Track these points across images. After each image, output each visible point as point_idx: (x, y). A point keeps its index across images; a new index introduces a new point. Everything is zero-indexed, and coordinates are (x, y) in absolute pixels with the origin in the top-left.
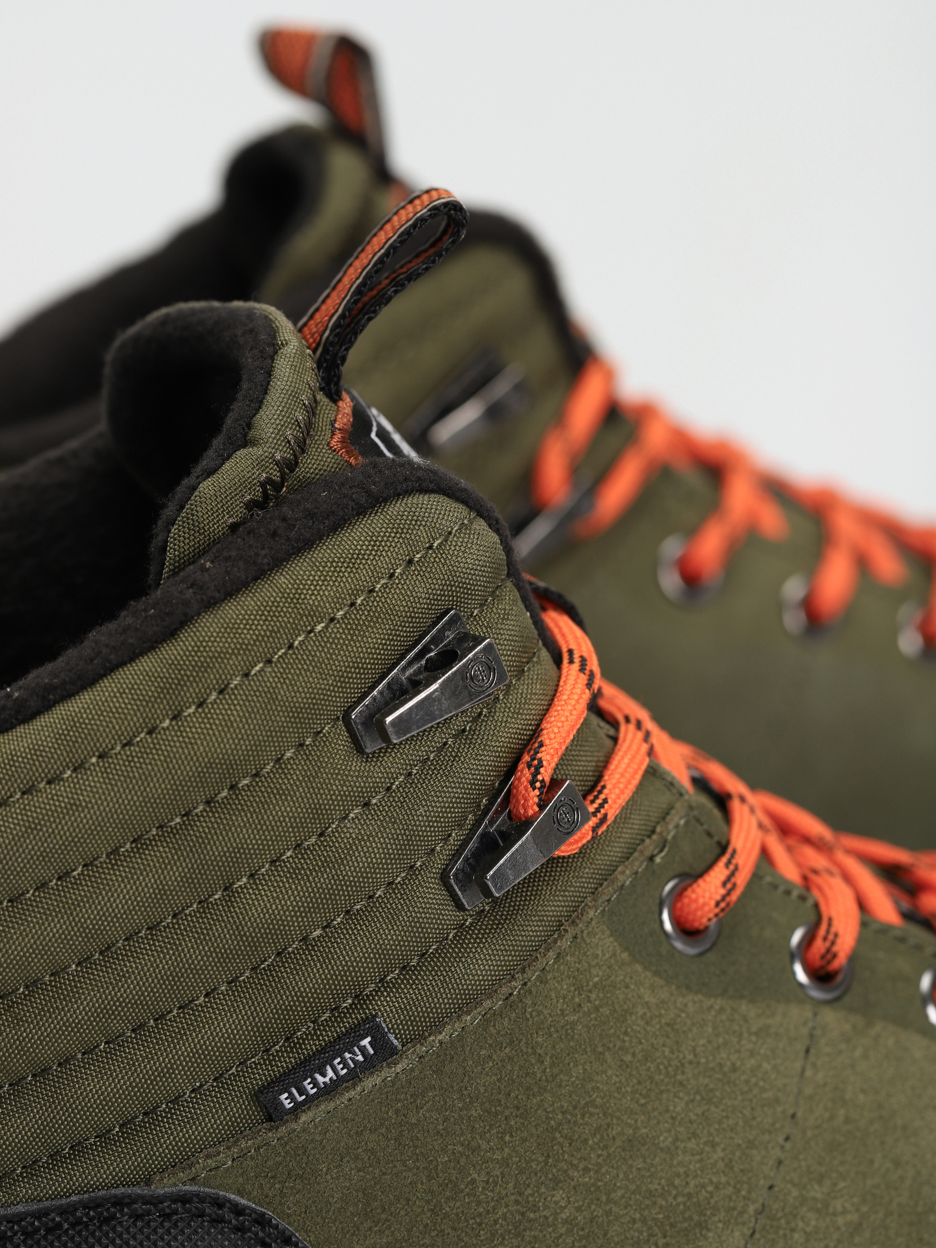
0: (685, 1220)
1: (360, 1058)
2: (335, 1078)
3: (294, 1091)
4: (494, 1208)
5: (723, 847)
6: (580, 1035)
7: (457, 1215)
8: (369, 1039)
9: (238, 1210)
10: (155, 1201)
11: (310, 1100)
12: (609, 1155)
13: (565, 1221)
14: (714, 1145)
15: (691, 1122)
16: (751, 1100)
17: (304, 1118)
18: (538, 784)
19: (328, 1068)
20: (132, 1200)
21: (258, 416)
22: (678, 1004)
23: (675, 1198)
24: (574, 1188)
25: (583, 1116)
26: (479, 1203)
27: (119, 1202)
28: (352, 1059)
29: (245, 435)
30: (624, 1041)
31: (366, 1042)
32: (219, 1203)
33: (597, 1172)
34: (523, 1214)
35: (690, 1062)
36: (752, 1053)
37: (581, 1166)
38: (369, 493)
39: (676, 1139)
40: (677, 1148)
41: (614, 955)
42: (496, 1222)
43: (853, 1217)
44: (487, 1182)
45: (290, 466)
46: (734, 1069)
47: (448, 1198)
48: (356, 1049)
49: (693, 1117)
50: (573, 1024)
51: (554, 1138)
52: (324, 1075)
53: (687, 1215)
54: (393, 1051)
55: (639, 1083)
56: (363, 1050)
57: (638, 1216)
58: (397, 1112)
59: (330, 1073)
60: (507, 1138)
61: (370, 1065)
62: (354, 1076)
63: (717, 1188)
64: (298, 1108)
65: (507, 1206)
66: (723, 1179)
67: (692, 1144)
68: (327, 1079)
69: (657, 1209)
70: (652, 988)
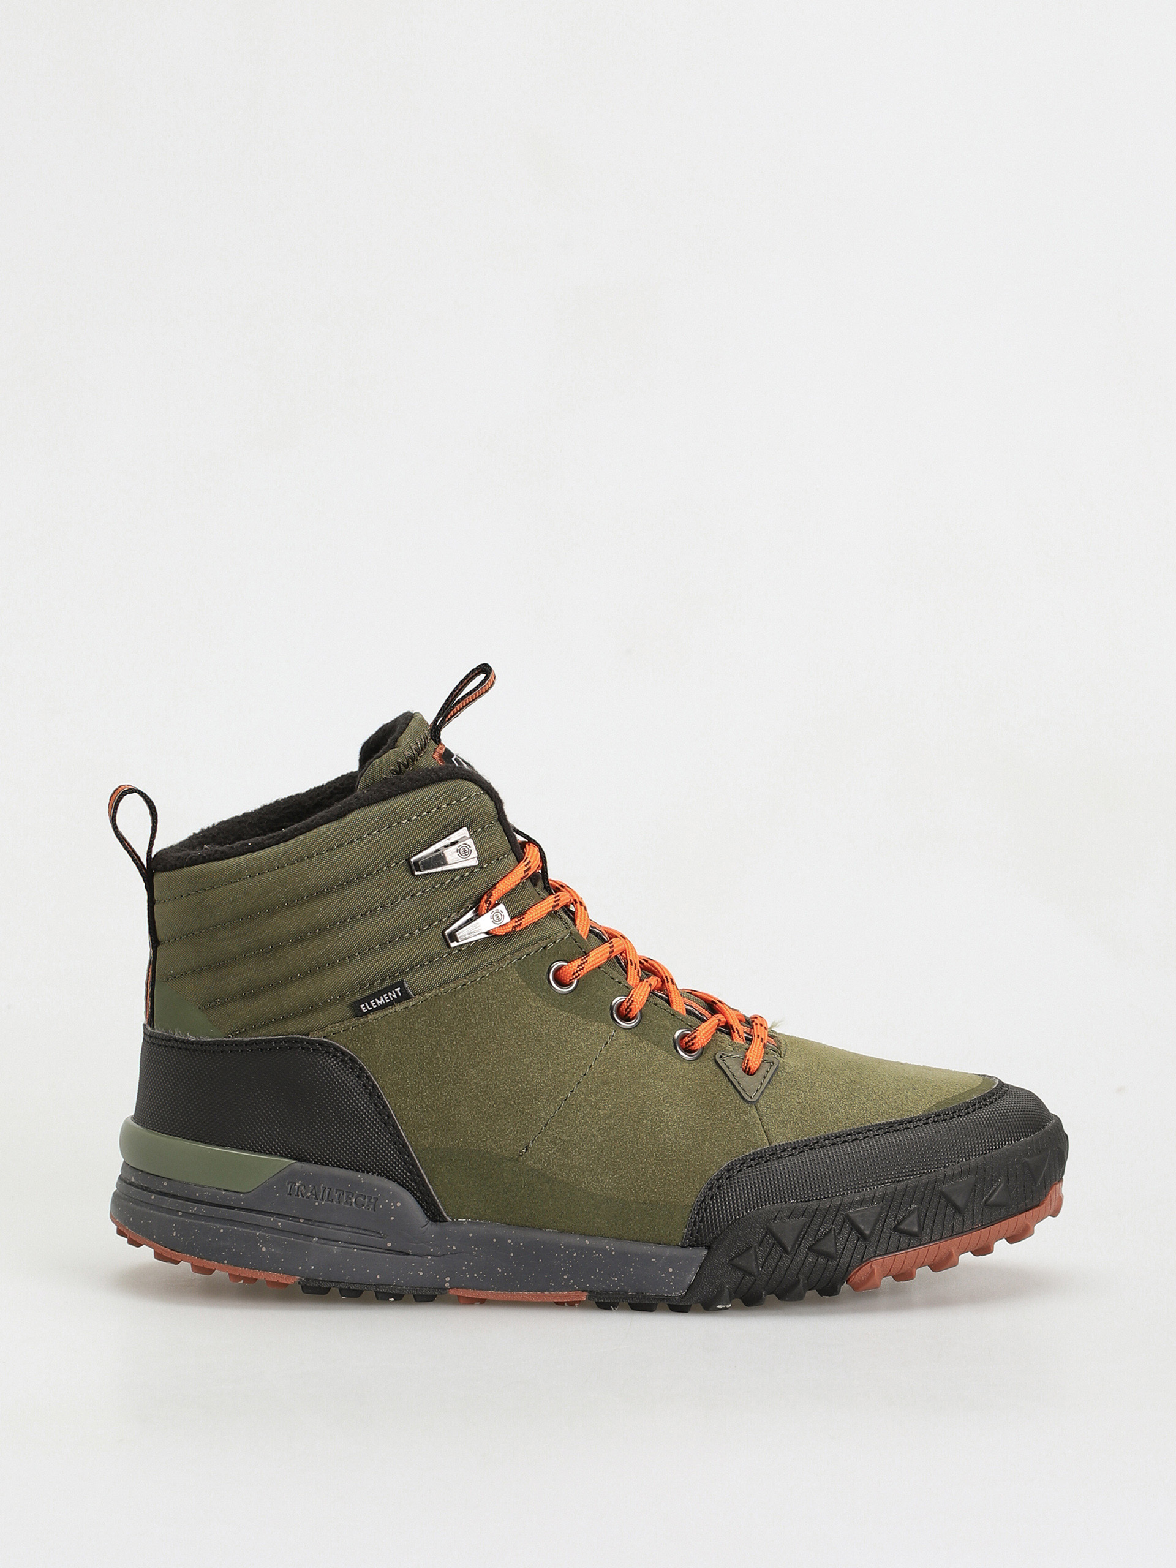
0: (529, 1095)
1: (395, 996)
2: (384, 1003)
3: (367, 1004)
4: (446, 1071)
5: (586, 954)
6: (495, 1010)
7: (430, 1071)
8: (399, 989)
9: (344, 1053)
10: (312, 1043)
11: (374, 1010)
12: (499, 1061)
13: (475, 1083)
14: (549, 1068)
15: (540, 1057)
16: (571, 1055)
17: (370, 1017)
18: (488, 902)
19: (381, 997)
20: (302, 1041)
21: (402, 737)
22: (546, 1010)
23: (526, 1085)
24: (481, 1070)
25: (490, 1042)
26: (440, 1068)
27: (297, 1040)
28: (393, 994)
29: (394, 744)
30: (516, 1017)
31: (398, 990)
32: (336, 1048)
33: (492, 1066)
34: (457, 1076)
35: (546, 1033)
36: (577, 1037)
37: (486, 1062)
38: (438, 775)
39: (532, 1062)
40: (531, 1065)
41: (518, 982)
42: (446, 1077)
43: (608, 1112)
44: (444, 1060)
45: (413, 759)
46: (566, 1041)
47: (427, 1063)
48: (393, 992)
49: (542, 1055)
50: (492, 1004)
51: (476, 1048)
52: (380, 1000)
53: (530, 1093)
54: (410, 997)
55: (519, 1036)
56: (396, 992)
57: (508, 1088)
58: (410, 1023)
59: (382, 1000)
60: (455, 1043)
61: (399, 1000)
62: (391, 1004)
63: (546, 1085)
64: (369, 1012)
65: (451, 1071)
66: (550, 1083)
67: (538, 1065)
68: (381, 1002)
69: (517, 1088)
70: (535, 1000)
